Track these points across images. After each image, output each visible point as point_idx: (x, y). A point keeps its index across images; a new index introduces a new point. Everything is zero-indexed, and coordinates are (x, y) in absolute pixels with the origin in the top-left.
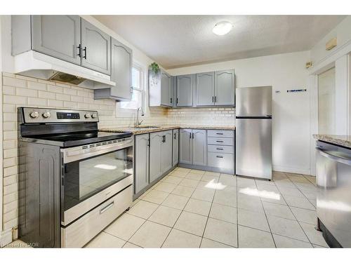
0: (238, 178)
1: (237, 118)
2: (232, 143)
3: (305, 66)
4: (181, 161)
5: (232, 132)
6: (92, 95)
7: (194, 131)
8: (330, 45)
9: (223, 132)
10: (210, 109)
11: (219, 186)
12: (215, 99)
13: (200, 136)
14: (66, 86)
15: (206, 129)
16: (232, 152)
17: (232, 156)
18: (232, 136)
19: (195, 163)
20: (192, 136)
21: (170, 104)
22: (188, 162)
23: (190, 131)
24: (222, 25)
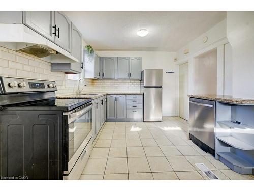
0: (146, 123)
1: (145, 87)
2: (142, 103)
3: (174, 60)
4: (108, 117)
5: (142, 96)
6: (49, 68)
7: (118, 96)
8: (186, 52)
9: (137, 96)
10: (125, 81)
11: (138, 129)
12: (130, 75)
13: (122, 99)
14: (31, 58)
15: (126, 95)
16: (142, 107)
17: (142, 110)
18: (142, 98)
19: (118, 117)
20: (116, 99)
21: (98, 77)
22: (113, 117)
23: (115, 96)
24: (143, 31)
